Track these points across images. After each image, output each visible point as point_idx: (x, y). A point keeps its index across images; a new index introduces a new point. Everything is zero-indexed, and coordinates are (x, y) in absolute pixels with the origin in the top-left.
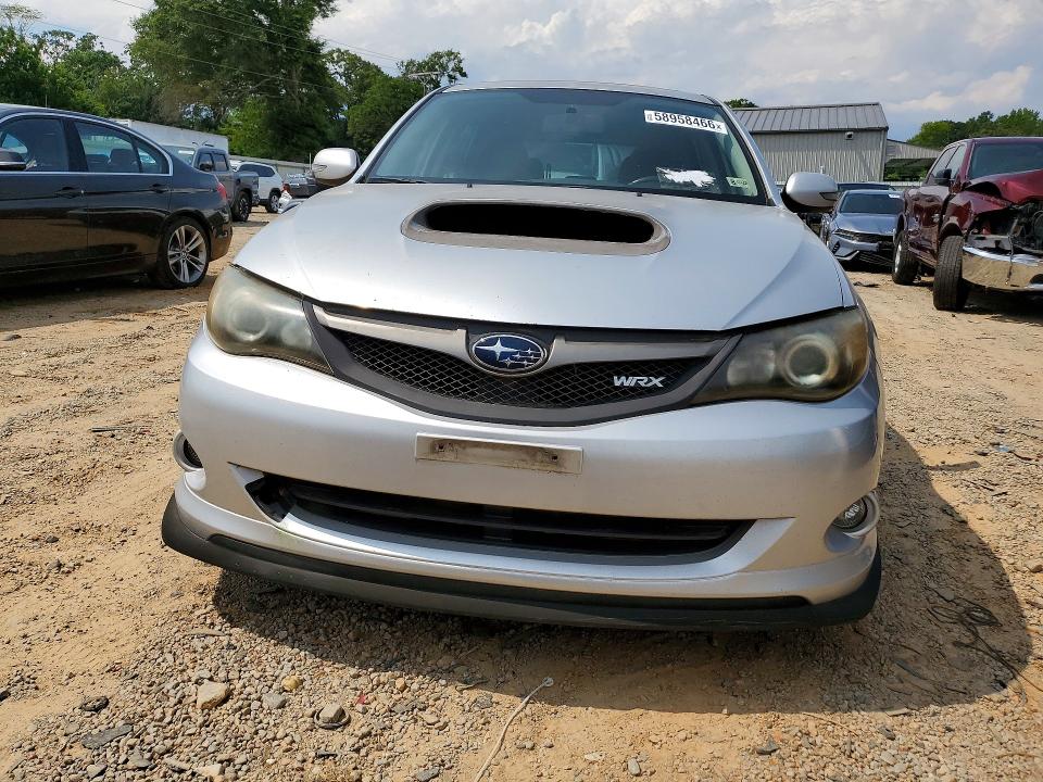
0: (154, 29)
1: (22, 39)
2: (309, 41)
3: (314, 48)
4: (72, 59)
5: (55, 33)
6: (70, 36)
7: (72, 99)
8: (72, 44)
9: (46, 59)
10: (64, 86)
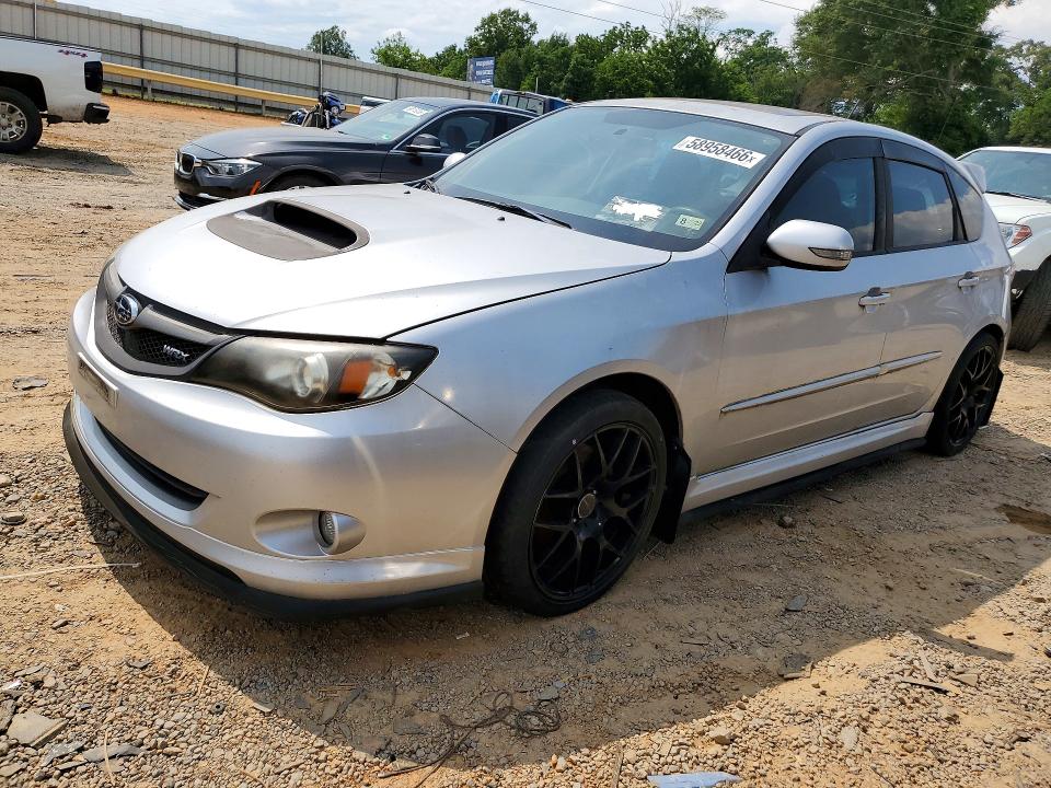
0: (816, 26)
1: (704, 37)
2: (981, 33)
3: (985, 41)
4: (747, 54)
5: (738, 31)
6: (750, 33)
7: (732, 92)
8: (750, 42)
9: (721, 53)
10: (727, 79)
